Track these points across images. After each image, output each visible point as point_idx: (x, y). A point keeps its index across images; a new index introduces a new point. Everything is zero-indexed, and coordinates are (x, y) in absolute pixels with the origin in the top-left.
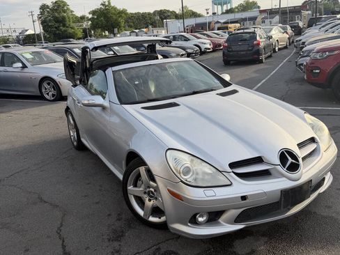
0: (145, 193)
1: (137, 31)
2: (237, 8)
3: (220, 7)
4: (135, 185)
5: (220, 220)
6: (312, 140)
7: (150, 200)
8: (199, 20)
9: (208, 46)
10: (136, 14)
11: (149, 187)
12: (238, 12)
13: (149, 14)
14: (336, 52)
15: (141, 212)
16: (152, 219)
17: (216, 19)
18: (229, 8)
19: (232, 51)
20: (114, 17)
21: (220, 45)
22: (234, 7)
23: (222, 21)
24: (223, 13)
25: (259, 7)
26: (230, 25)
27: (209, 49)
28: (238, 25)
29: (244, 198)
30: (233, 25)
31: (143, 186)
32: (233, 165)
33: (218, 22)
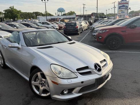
0: (40, 84)
1: (25, 20)
2: (67, 14)
3: (60, 13)
4: (35, 81)
5: (73, 92)
6: (105, 60)
7: (42, 87)
8: (52, 17)
9: (57, 27)
10: (25, 13)
11: (42, 81)
12: (68, 15)
13: (31, 13)
14: (107, 31)
15: (38, 93)
16: (43, 95)
17: (59, 17)
18: (64, 13)
19: (67, 30)
20: (15, 13)
21: (62, 27)
22: (66, 13)
23: (62, 18)
24: (62, 15)
25: (76, 14)
26: (65, 20)
27: (58, 29)
28: (68, 20)
29: (82, 82)
30: (66, 20)
31: (39, 81)
32: (78, 70)
33: (60, 19)
